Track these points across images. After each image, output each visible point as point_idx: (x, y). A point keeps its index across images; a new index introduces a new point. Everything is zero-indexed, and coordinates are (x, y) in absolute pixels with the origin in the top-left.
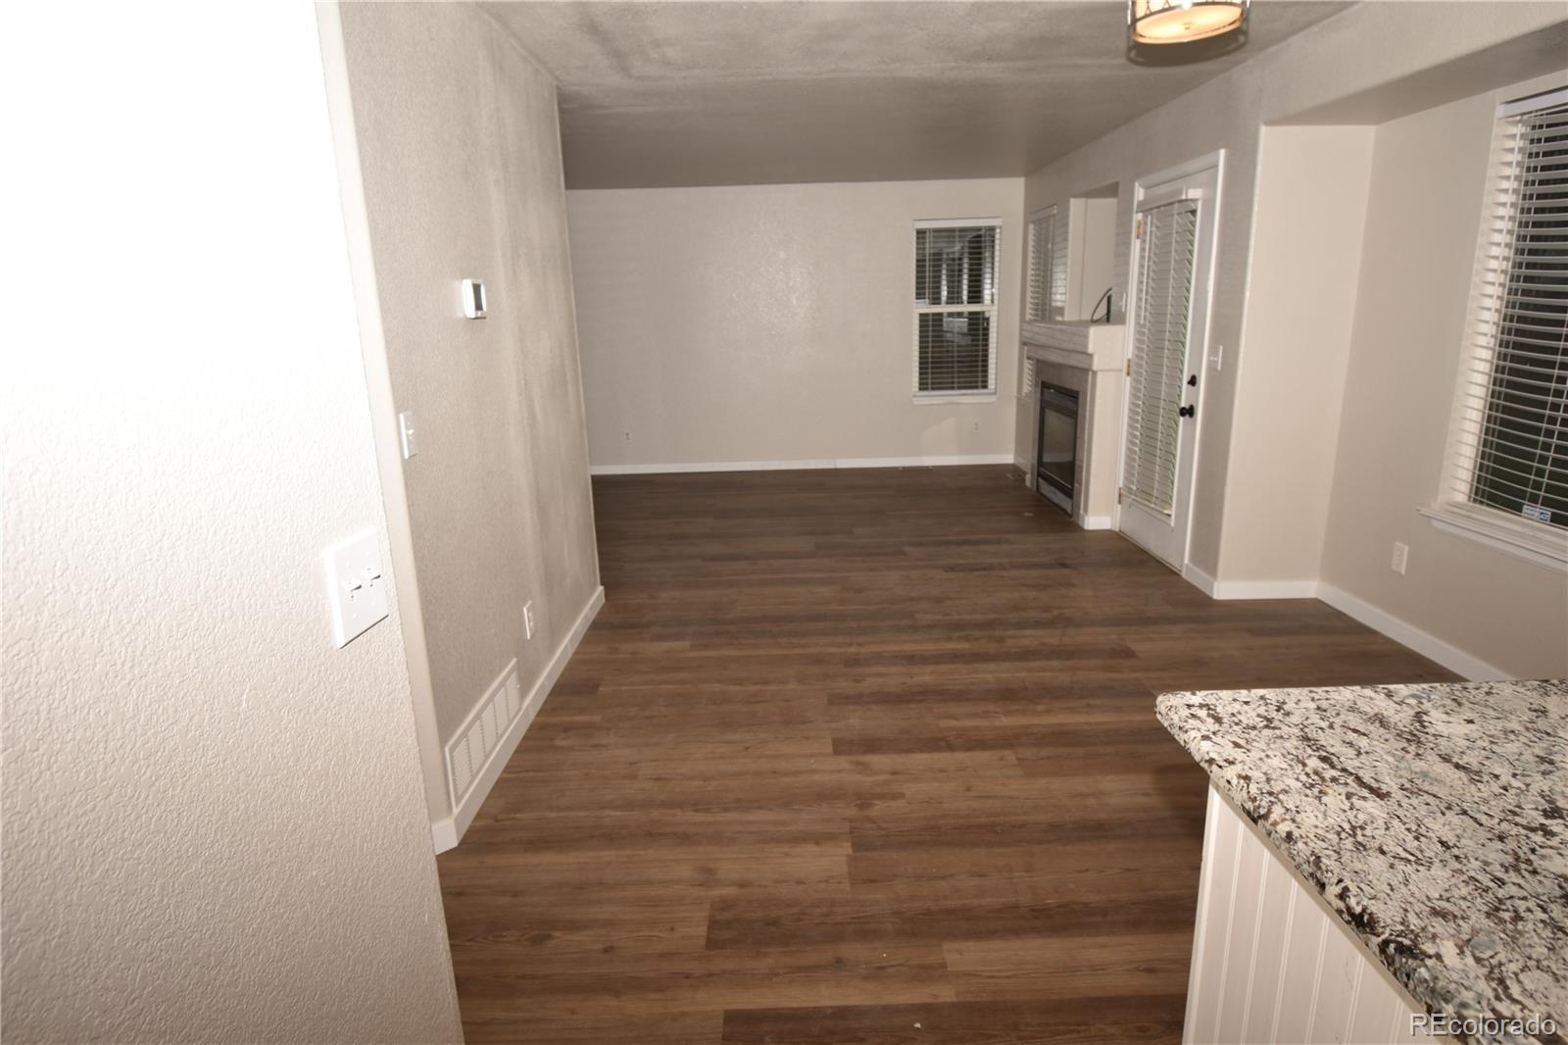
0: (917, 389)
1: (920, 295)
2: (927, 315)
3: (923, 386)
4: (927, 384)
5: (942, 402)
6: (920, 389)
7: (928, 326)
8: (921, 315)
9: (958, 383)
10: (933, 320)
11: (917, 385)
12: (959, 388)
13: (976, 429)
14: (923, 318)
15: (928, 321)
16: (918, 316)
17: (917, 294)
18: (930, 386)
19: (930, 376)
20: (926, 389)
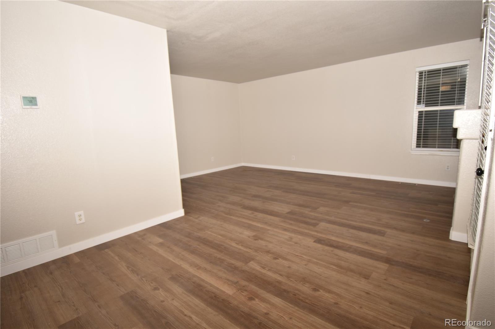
0: (415, 147)
1: (419, 102)
2: (422, 112)
3: (418, 146)
4: (420, 144)
5: (427, 154)
6: (417, 147)
7: (422, 117)
8: (419, 112)
9: (438, 145)
10: (425, 114)
11: (415, 145)
12: (438, 147)
13: (448, 169)
14: (420, 113)
15: (422, 114)
16: (417, 112)
17: (418, 102)
18: (421, 146)
19: (422, 141)
20: (420, 147)
